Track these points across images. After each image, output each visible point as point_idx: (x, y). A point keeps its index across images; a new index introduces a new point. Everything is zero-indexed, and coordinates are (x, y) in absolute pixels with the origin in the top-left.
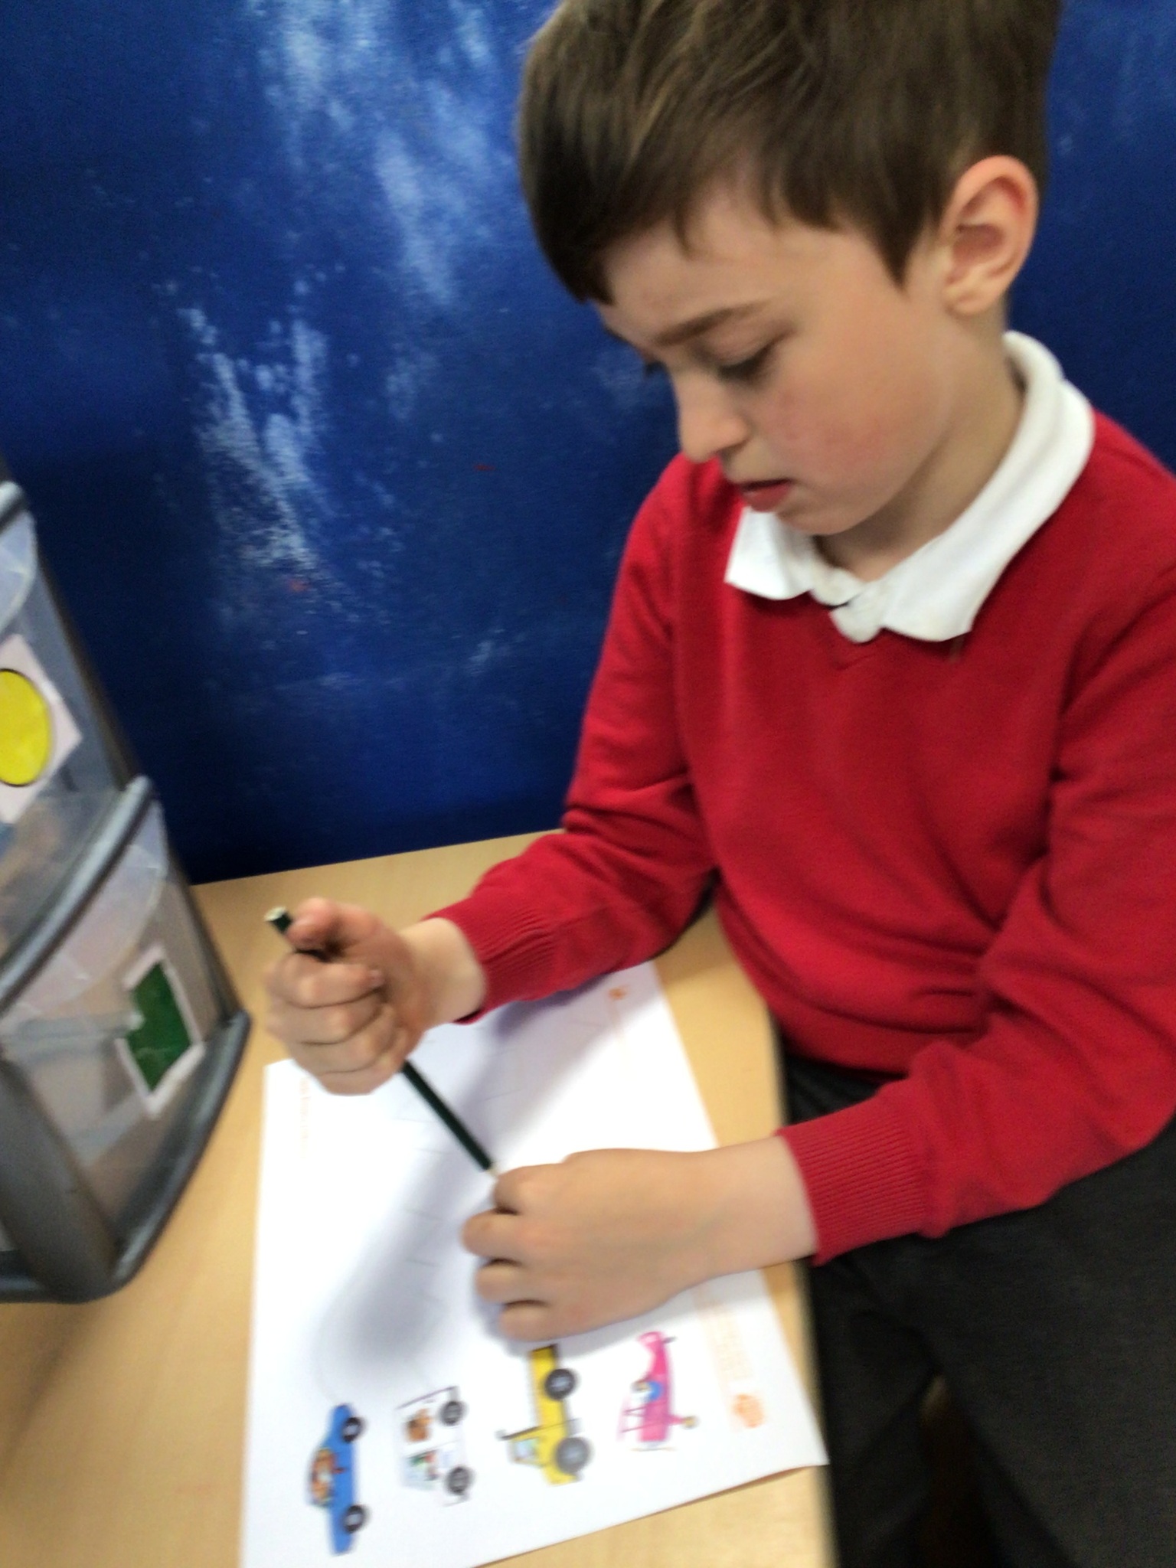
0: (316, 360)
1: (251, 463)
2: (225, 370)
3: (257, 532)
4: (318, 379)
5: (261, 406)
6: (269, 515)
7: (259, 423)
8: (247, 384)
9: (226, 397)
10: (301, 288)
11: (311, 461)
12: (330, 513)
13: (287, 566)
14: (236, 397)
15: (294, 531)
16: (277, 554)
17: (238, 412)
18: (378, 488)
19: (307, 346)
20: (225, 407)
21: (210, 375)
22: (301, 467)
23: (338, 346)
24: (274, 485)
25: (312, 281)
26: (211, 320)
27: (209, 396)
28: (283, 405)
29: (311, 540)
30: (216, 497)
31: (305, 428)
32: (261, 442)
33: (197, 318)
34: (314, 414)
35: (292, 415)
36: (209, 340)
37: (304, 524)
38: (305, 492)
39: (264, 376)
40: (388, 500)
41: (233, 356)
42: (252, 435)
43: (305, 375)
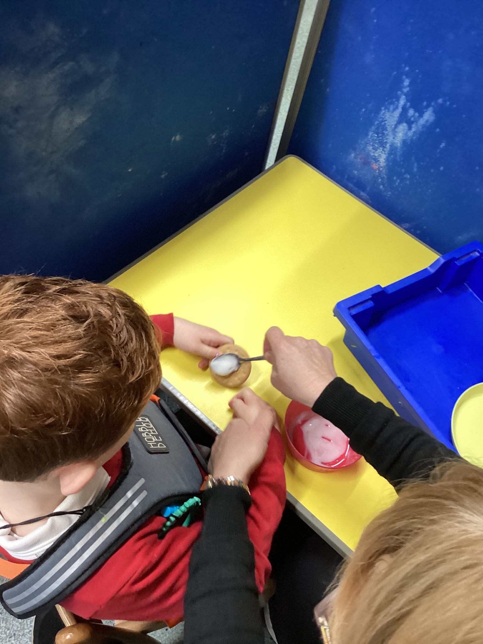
0: (427, 121)
1: (389, 129)
2: (402, 102)
3: (376, 146)
4: (423, 126)
5: (403, 118)
6: (382, 144)
7: (399, 122)
8: (405, 110)
9: (397, 108)
10: (440, 101)
11: (404, 142)
12: (398, 159)
13: (376, 160)
14: (400, 110)
15: (385, 154)
16: (376, 155)
17: (397, 113)
18: (415, 165)
19: (428, 116)
20: (395, 109)
21: (398, 99)
22: (401, 142)
23: (436, 124)
24: (390, 139)
25: (445, 102)
26: (409, 86)
27: (392, 103)
28: (410, 124)
29: (387, 160)
30: (373, 128)
31: (410, 134)
32: (396, 126)
33: (407, 82)
34: (415, 132)
35: (410, 128)
36: (406, 90)
37: (390, 154)
38: (396, 148)
39: (411, 112)
40: (415, 170)
41: (407, 101)
42: (395, 123)
43: (422, 121)
